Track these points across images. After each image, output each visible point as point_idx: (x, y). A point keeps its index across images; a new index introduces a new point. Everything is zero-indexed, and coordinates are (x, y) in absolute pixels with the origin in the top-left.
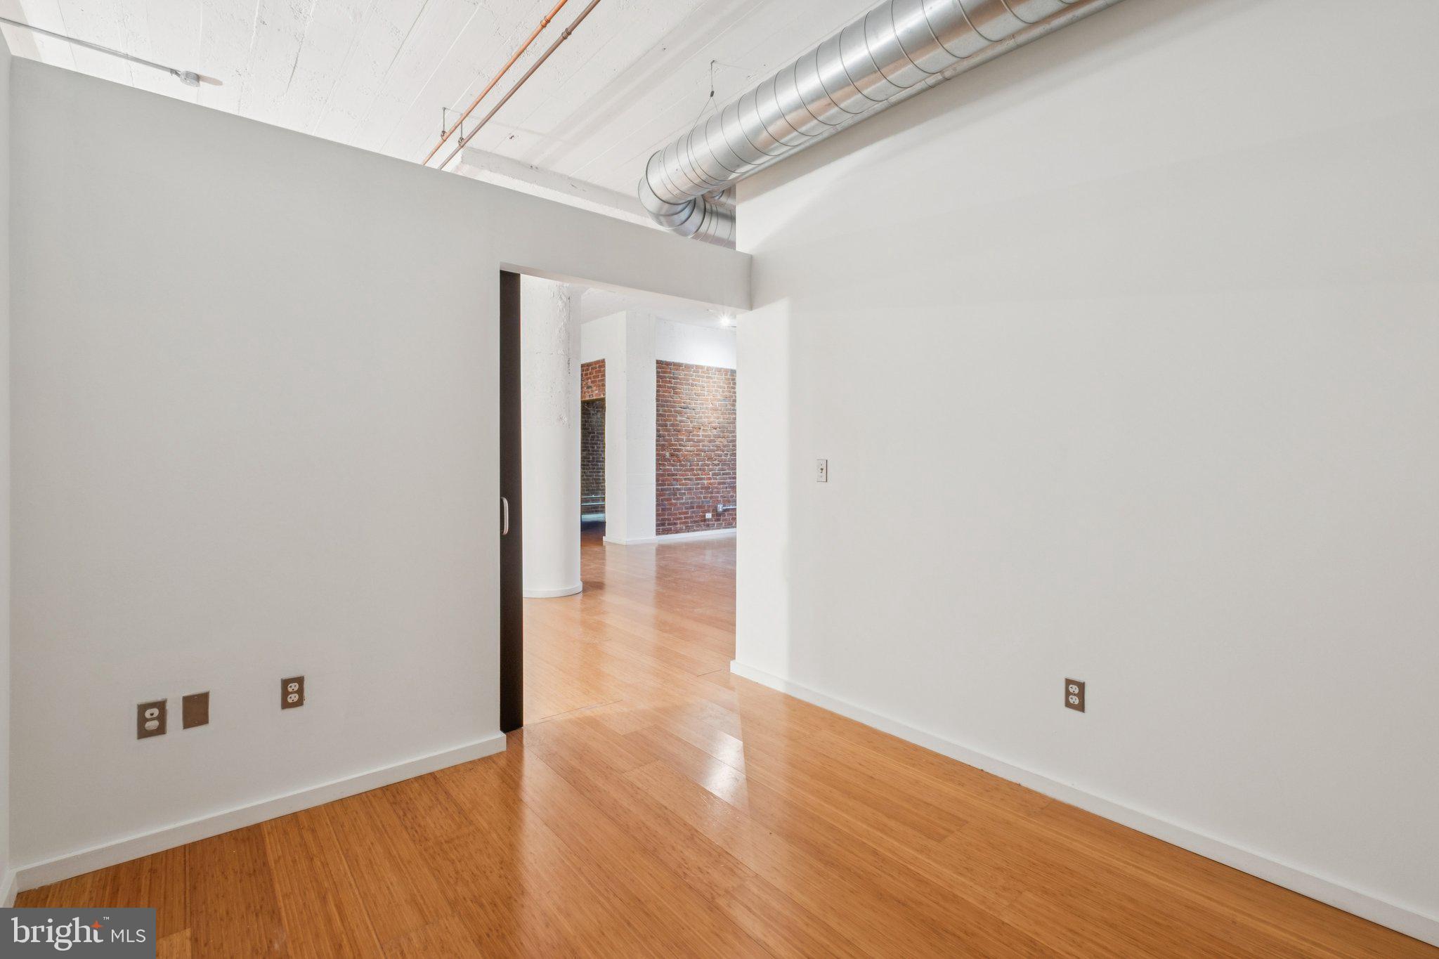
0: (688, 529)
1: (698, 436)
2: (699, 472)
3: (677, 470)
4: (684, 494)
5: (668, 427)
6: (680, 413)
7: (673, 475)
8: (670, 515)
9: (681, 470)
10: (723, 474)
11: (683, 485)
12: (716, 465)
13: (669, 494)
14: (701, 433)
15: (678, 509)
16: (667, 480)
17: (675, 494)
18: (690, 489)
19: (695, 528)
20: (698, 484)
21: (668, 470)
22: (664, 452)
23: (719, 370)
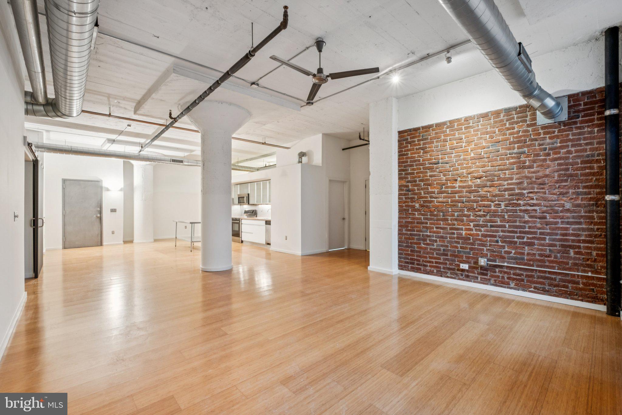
0: (440, 274)
1: (454, 187)
2: (456, 222)
3: (427, 219)
4: (436, 241)
5: (418, 183)
6: (431, 169)
7: (423, 223)
8: (420, 256)
9: (431, 219)
10: (491, 226)
11: (434, 232)
12: (480, 216)
13: (418, 239)
14: (457, 184)
15: (428, 253)
16: (417, 227)
17: (425, 240)
18: (442, 237)
19: (449, 275)
20: (454, 233)
21: (417, 219)
22: (414, 204)
23: (485, 116)
